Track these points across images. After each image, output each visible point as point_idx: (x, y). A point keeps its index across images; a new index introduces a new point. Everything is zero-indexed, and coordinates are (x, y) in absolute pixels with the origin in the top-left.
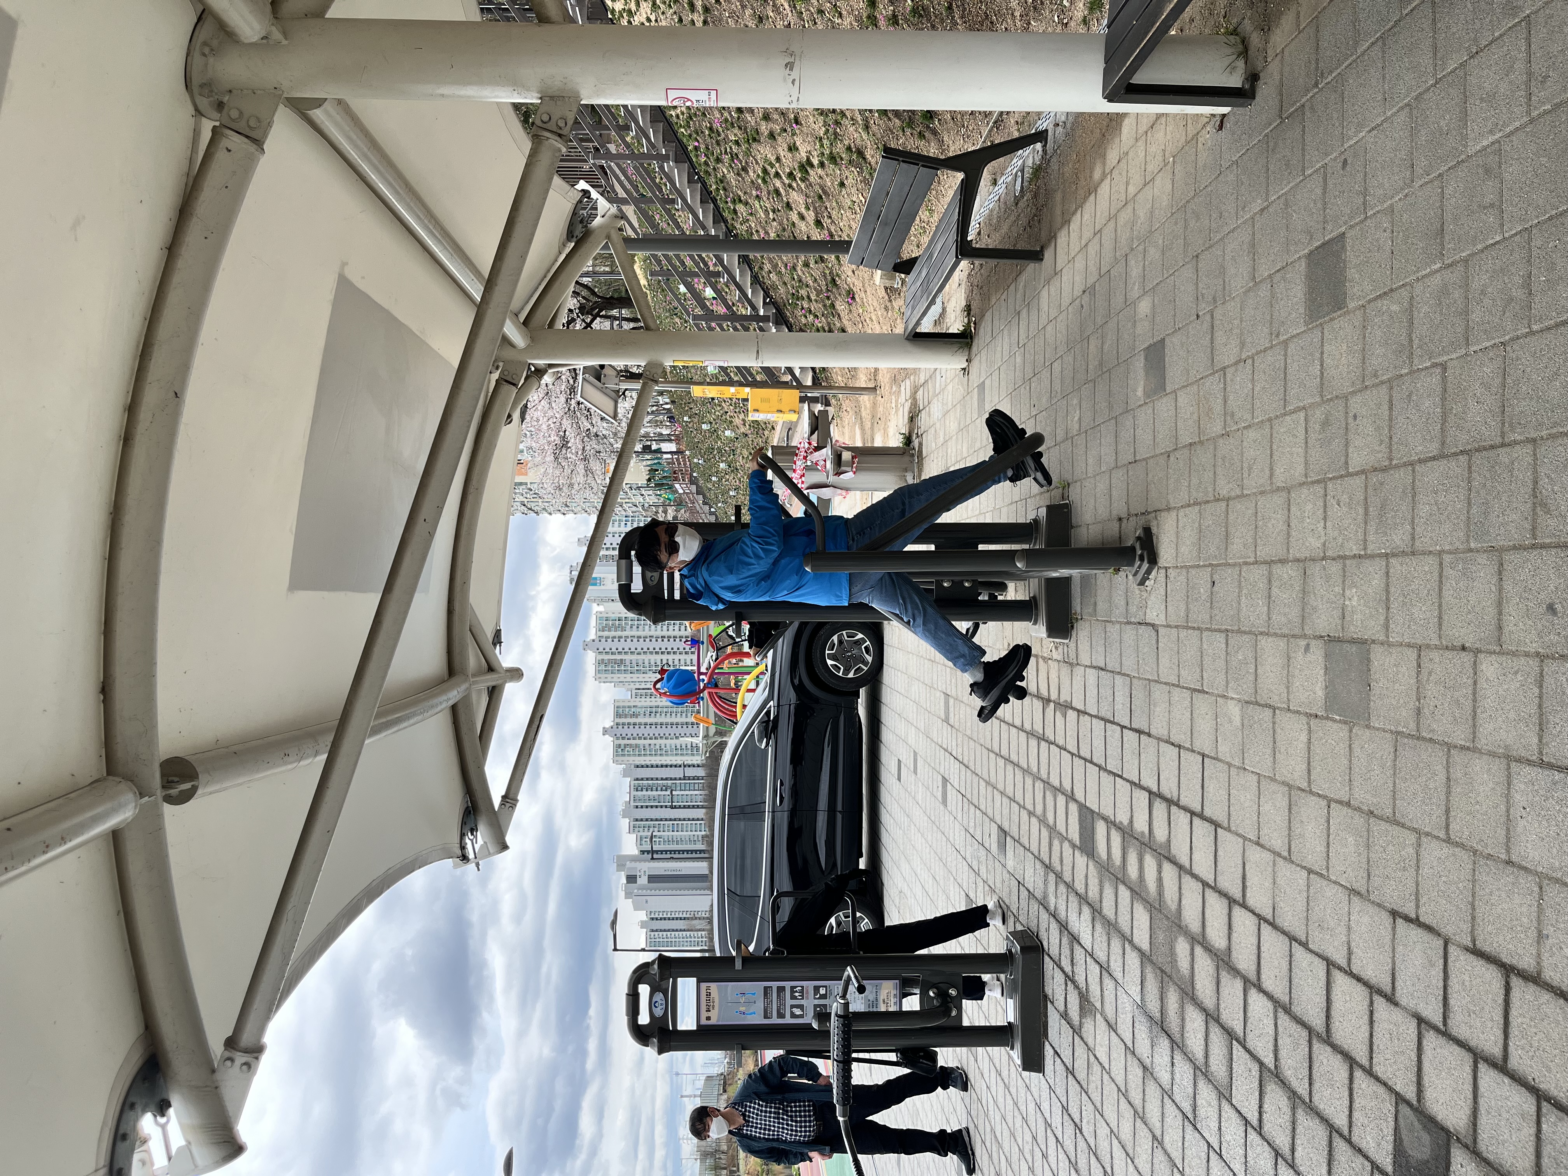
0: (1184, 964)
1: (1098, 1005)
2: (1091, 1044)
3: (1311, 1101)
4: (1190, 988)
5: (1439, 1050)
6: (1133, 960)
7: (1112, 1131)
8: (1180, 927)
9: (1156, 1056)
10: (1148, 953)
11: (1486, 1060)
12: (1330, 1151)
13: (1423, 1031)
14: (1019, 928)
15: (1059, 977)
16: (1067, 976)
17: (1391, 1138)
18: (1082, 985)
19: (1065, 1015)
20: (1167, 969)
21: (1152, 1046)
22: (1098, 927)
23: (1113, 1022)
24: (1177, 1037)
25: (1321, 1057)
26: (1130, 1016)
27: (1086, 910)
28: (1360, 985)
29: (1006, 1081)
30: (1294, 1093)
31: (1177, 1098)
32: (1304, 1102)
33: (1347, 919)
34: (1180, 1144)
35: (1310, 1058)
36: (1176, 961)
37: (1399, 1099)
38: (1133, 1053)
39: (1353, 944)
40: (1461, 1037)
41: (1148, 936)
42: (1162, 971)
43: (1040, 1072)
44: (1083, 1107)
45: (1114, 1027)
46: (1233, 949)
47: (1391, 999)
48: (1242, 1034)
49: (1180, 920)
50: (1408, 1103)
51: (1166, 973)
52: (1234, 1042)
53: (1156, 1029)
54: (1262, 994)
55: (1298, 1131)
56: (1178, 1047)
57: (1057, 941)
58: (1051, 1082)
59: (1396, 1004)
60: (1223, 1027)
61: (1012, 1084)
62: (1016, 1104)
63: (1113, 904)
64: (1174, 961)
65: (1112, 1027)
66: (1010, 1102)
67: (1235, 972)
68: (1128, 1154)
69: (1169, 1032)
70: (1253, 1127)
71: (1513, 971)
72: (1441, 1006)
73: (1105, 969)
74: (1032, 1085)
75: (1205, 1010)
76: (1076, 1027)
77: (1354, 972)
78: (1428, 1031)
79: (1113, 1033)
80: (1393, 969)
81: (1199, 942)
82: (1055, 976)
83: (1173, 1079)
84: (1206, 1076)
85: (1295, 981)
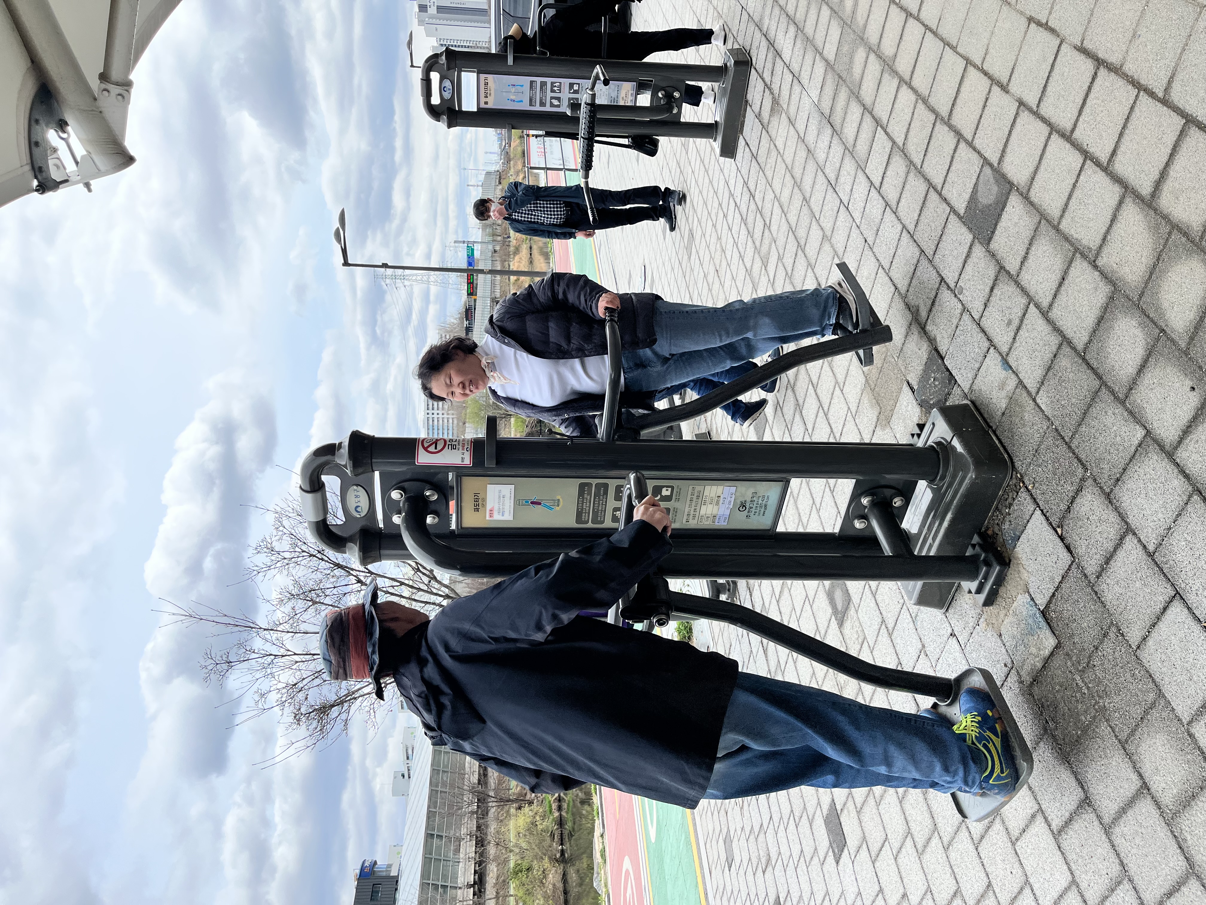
0: (857, 70)
1: (785, 106)
2: (773, 137)
3: (921, 167)
4: (857, 89)
5: (1026, 126)
6: (820, 67)
7: (775, 196)
8: (862, 39)
9: (819, 142)
10: (832, 63)
11: (1058, 132)
12: (924, 201)
13: (1020, 112)
14: (736, 46)
15: (760, 85)
16: (766, 85)
17: (970, 190)
18: (776, 92)
19: (758, 116)
20: (844, 75)
21: (818, 134)
22: (799, 42)
23: (793, 119)
24: (838, 127)
25: (939, 135)
26: (807, 113)
27: (792, 29)
28: (986, 78)
29: (707, 167)
30: (911, 162)
31: (827, 171)
32: (916, 168)
33: (993, 26)
34: (821, 202)
35: (931, 136)
36: (852, 68)
37: (986, 162)
38: (803, 141)
39: (991, 46)
40: (1046, 116)
41: (835, 49)
42: (840, 77)
43: (732, 158)
44: (759, 182)
45: (793, 122)
46: (898, 56)
47: (1005, 89)
48: (886, 122)
49: (864, 33)
50: (991, 165)
51: (842, 78)
52: (879, 128)
53: (825, 121)
54: (910, 90)
55: (906, 188)
56: (837, 134)
57: (764, 57)
58: (739, 165)
59: (1007, 92)
60: (873, 117)
61: (710, 168)
62: (711, 182)
63: (815, 23)
64: (849, 70)
65: (791, 122)
66: (707, 180)
67: (894, 72)
68: (783, 211)
69: (833, 124)
70: (875, 187)
71: (1103, 64)
72: (1040, 92)
73: (796, 78)
74: (725, 168)
75: (864, 105)
76: (765, 125)
77: (985, 68)
78: (1023, 112)
79: (791, 127)
80: (1015, 65)
81: (874, 51)
82: (757, 85)
83: (827, 158)
84: (852, 154)
85: (938, 77)
